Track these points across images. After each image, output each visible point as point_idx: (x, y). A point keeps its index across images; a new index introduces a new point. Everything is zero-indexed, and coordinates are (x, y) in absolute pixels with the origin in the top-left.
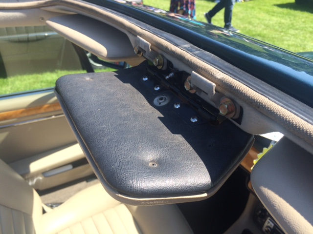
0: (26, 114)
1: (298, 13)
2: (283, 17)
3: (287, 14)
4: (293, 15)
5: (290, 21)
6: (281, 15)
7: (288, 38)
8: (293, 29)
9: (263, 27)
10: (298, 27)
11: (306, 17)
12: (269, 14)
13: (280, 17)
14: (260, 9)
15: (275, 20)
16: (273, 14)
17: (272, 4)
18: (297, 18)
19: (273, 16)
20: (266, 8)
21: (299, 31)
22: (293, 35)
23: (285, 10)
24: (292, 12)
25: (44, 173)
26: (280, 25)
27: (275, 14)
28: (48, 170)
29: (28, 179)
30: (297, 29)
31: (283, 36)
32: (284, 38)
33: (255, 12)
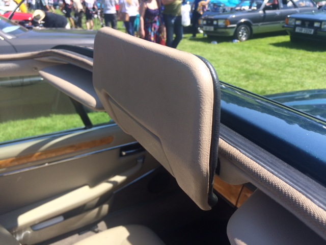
0: (16, 163)
1: (294, 52)
2: (279, 55)
3: (283, 53)
4: (289, 53)
5: (287, 59)
6: (277, 54)
7: (285, 76)
8: (290, 67)
9: (260, 66)
10: (295, 65)
11: (302, 55)
12: (265, 53)
13: (276, 55)
14: (256, 48)
15: (271, 59)
16: (269, 53)
17: (268, 43)
18: (293, 56)
19: (270, 54)
20: (262, 47)
21: (296, 68)
22: (291, 73)
23: (281, 49)
24: (288, 50)
25: (33, 226)
26: (277, 63)
27: (272, 53)
28: (37, 222)
29: (15, 234)
30: (294, 67)
31: (280, 74)
32: (282, 76)
33: (252, 52)
